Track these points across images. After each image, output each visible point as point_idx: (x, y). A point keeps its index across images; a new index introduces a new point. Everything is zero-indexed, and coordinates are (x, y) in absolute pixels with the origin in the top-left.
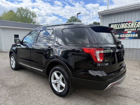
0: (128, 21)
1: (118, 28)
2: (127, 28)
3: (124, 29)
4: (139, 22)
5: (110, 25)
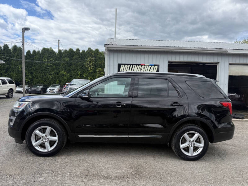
4: (153, 67)
5: (119, 66)
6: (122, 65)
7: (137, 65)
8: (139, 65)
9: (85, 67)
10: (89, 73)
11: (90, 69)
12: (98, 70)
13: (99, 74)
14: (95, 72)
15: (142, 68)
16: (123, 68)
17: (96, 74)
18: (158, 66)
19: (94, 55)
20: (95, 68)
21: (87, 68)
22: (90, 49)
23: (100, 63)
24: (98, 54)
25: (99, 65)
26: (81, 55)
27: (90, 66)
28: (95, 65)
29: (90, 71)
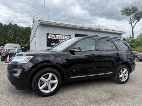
0: (61, 34)
1: (54, 38)
2: (60, 39)
3: (58, 39)
4: (67, 36)
5: (48, 35)
6: (49, 35)
7: (58, 35)
8: (59, 35)
9: (7, 35)
10: (11, 40)
11: (11, 37)
12: (17, 38)
13: (18, 40)
14: (15, 39)
15: (61, 37)
16: (50, 36)
17: (16, 41)
18: (70, 36)
19: (14, 28)
20: (15, 37)
21: (8, 36)
22: (10, 24)
23: (18, 33)
24: (16, 28)
25: (18, 35)
26: (3, 28)
27: (11, 35)
28: (14, 34)
29: (11, 38)
